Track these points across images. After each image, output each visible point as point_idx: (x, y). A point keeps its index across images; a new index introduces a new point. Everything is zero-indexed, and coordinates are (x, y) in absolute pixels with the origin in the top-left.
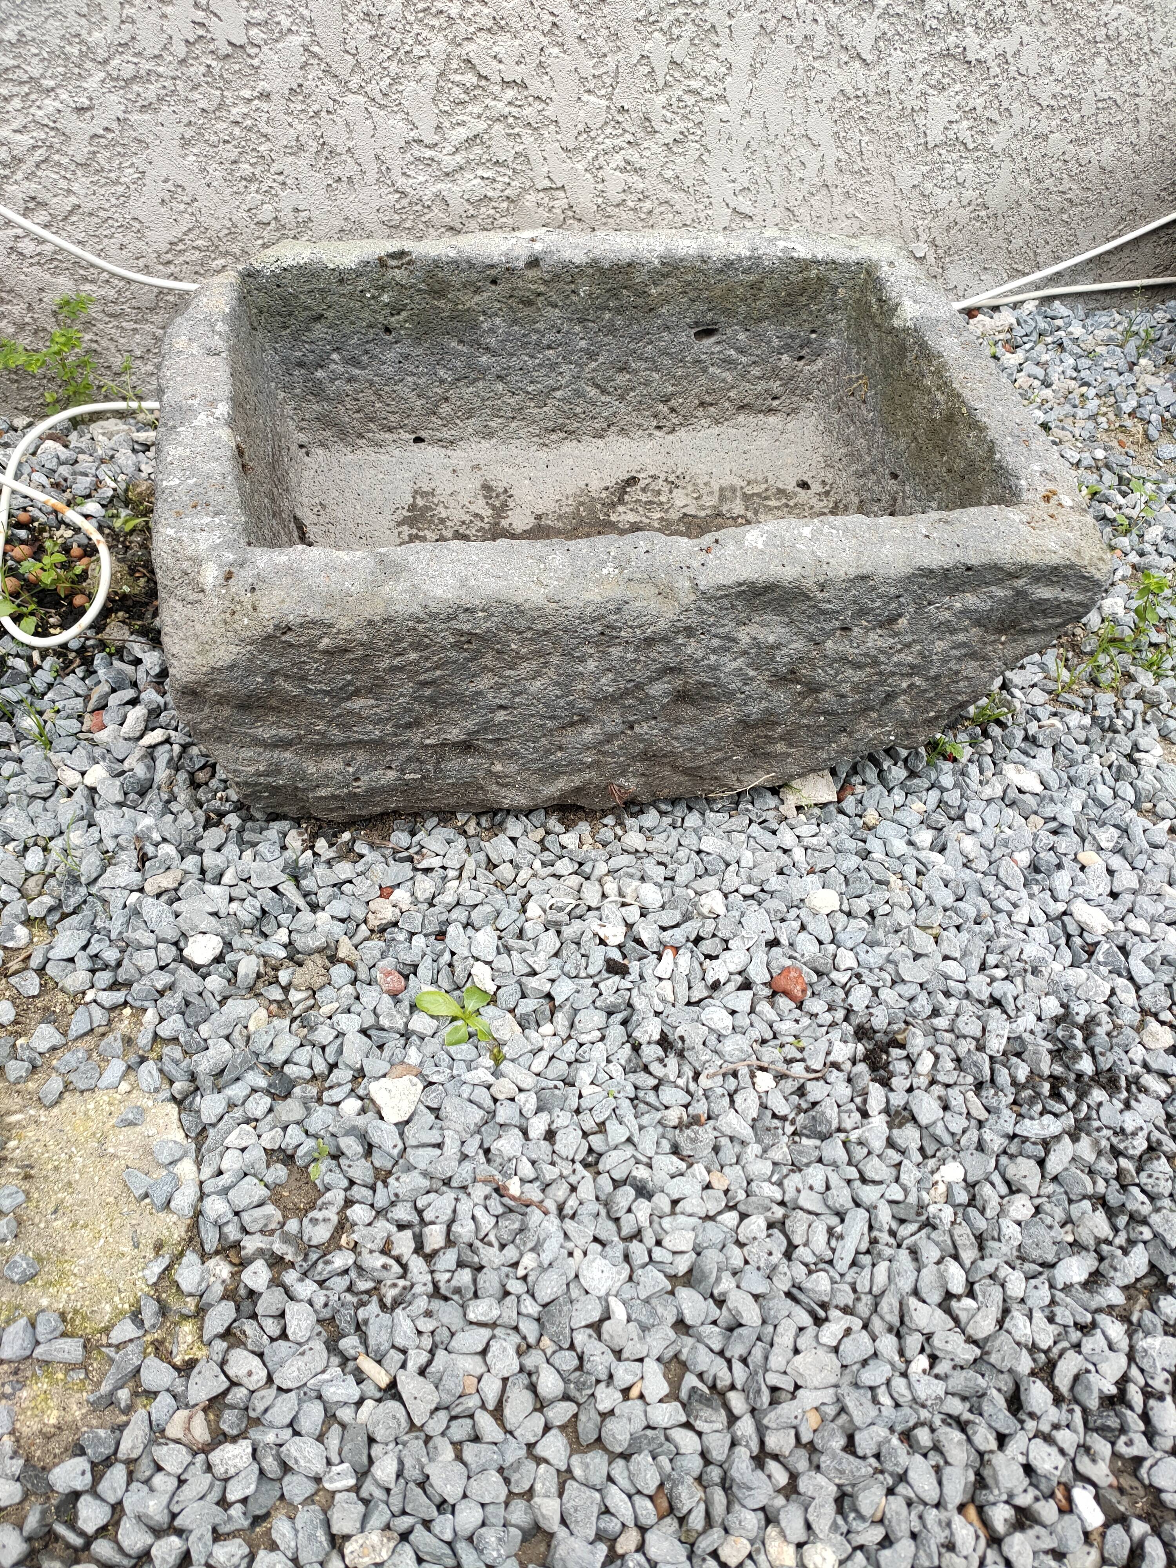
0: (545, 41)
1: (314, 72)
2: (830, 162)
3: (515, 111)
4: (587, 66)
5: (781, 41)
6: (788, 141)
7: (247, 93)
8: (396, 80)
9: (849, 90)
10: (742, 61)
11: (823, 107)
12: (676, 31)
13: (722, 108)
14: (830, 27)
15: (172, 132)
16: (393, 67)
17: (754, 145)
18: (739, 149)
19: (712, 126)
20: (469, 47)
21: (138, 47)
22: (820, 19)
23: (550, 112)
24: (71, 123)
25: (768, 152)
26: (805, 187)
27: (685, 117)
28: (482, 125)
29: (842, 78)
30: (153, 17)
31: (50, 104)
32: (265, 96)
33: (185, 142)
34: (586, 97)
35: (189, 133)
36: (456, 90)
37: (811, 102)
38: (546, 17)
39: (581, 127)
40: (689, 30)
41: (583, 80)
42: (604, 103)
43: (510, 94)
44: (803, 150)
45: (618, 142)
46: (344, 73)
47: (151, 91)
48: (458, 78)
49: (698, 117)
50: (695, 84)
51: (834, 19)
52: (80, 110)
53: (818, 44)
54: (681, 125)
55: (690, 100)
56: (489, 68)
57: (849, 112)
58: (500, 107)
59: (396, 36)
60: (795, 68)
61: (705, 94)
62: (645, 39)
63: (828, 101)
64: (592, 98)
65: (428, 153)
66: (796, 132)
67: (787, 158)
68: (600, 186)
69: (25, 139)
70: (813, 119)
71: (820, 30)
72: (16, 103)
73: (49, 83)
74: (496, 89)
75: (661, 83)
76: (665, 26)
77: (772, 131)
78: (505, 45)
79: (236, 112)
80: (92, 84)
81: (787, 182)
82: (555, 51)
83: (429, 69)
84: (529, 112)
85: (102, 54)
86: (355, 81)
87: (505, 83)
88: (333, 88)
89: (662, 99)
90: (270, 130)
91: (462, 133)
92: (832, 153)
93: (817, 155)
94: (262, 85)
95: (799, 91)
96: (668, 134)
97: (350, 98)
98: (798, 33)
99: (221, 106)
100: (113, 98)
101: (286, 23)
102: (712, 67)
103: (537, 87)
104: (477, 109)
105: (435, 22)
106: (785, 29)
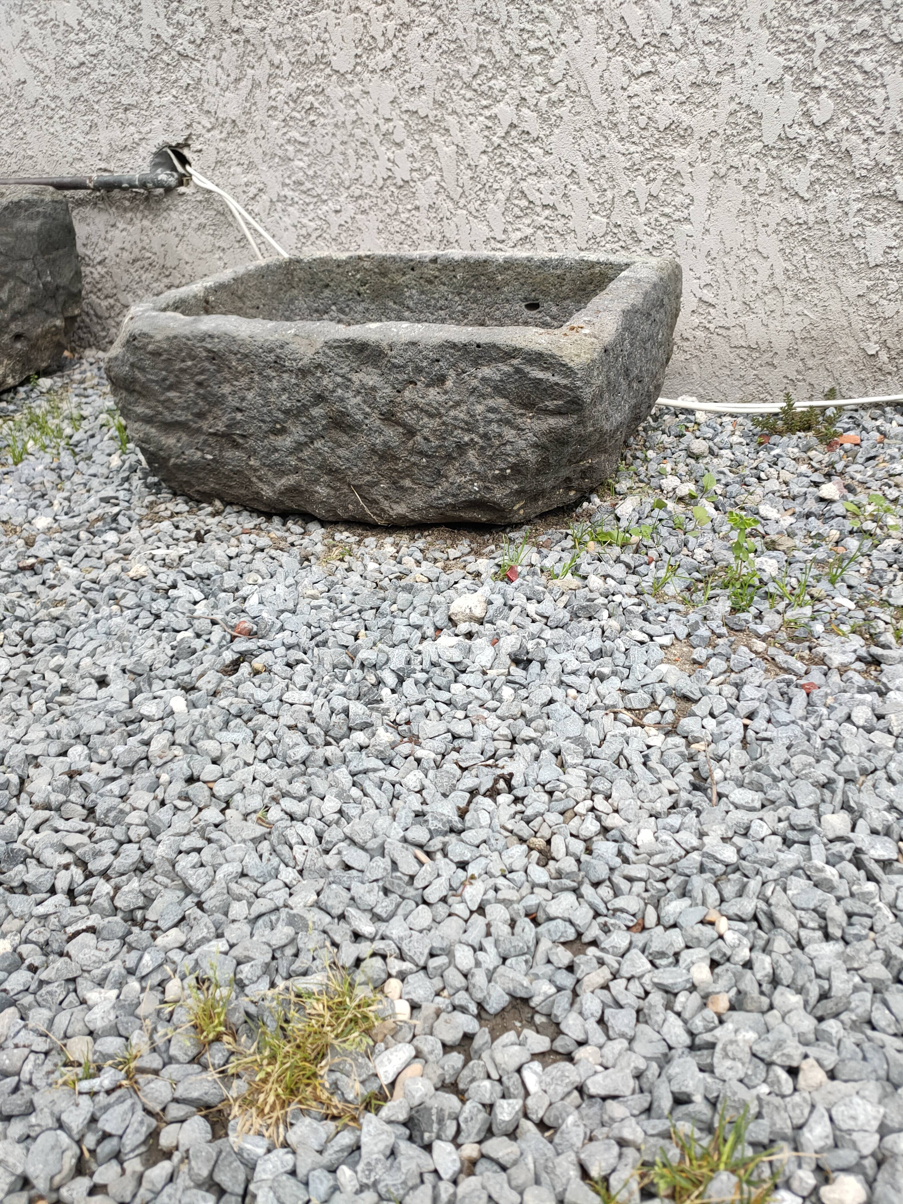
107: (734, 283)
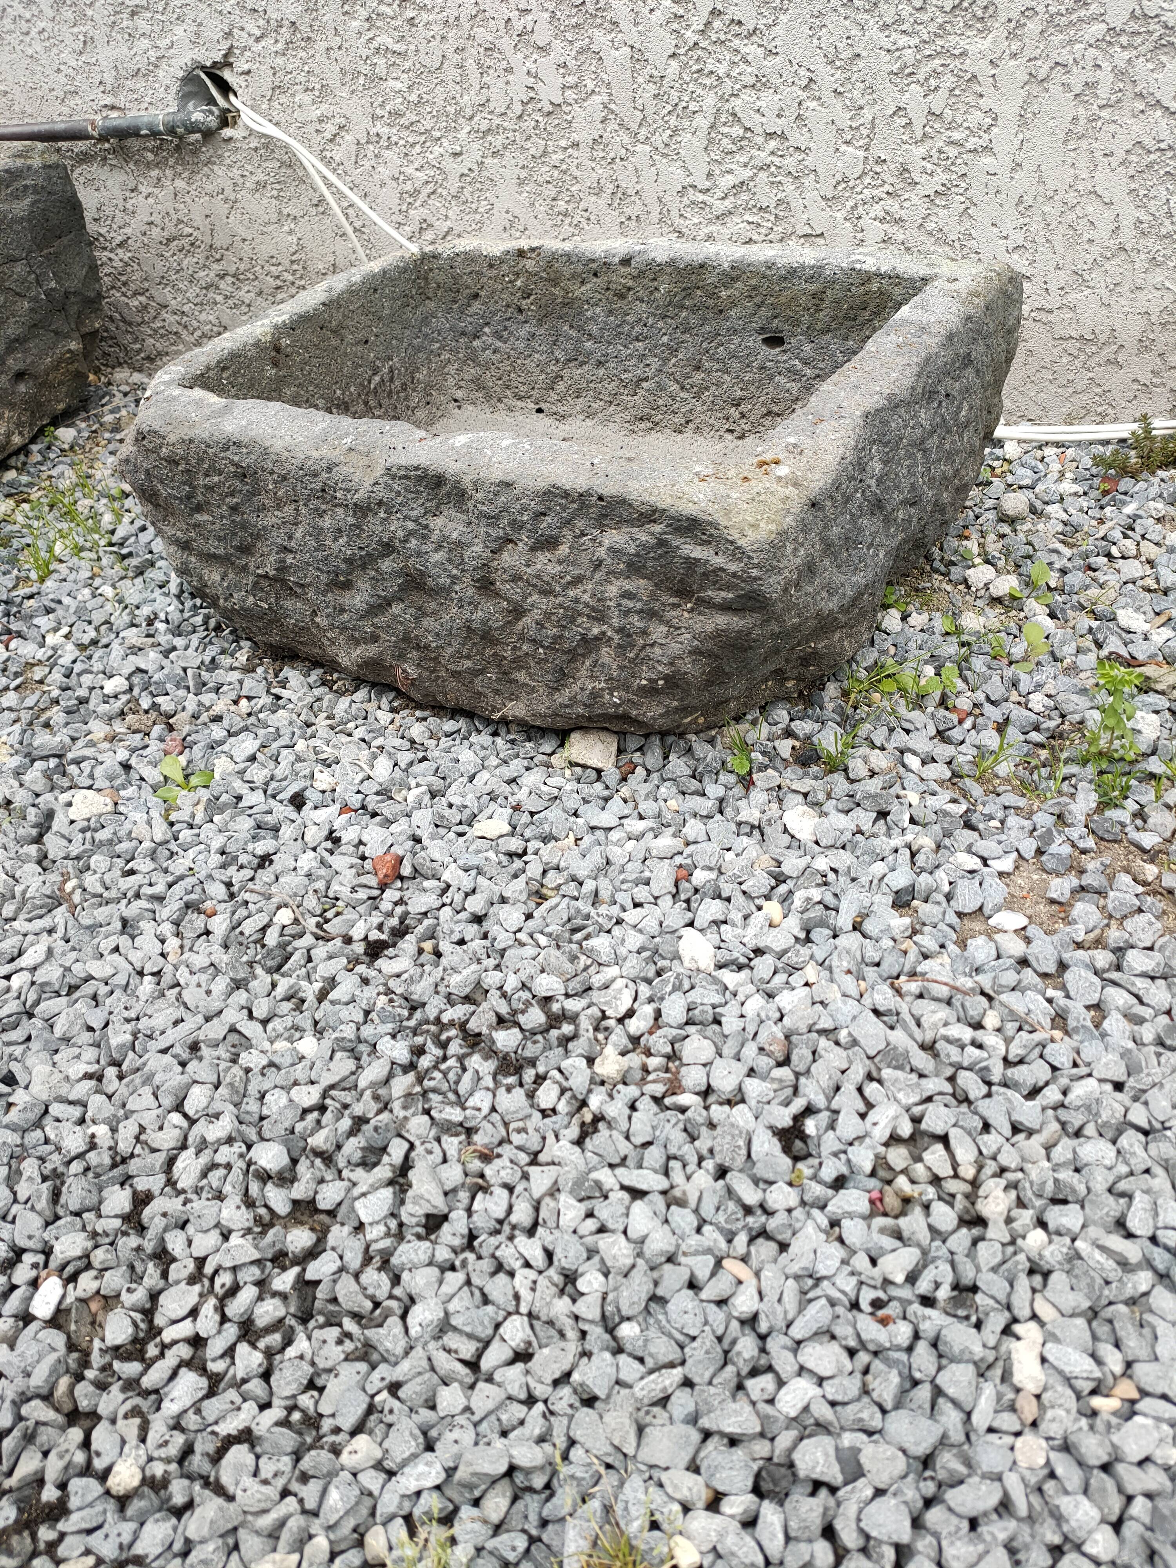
0: (803, 95)
1: (612, 126)
2: (1127, 223)
3: (777, 160)
4: (844, 119)
5: (1055, 89)
6: (1072, 198)
7: (563, 143)
8: (675, 131)
9: (1148, 142)
10: (1009, 111)
11: (1115, 161)
12: (933, 83)
13: (988, 161)
14: (1119, 74)
15: (513, 172)
16: (673, 121)
17: (1028, 200)
18: (1010, 205)
19: (977, 178)
20: (736, 102)
21: (492, 105)
22: (1104, 65)
23: (809, 162)
24: (449, 164)
25: (1046, 209)
26: (1095, 249)
27: (947, 169)
28: (748, 173)
29: (1137, 128)
30: (501, 83)
31: (437, 150)
32: (576, 145)
33: (521, 182)
34: (844, 148)
35: (524, 174)
36: (725, 141)
37: (1098, 155)
38: (803, 72)
39: (839, 177)
40: (948, 81)
41: (840, 131)
42: (861, 153)
43: (773, 144)
44: (1091, 208)
45: (879, 192)
46: (634, 126)
47: (498, 141)
48: (725, 130)
49: (963, 170)
50: (957, 135)
51: (1122, 65)
52: (456, 155)
53: (1103, 91)
54: (945, 177)
55: (952, 151)
56: (753, 120)
57: (1150, 166)
58: (763, 157)
59: (674, 94)
60: (1075, 119)
61: (969, 146)
62: (902, 91)
63: (1120, 155)
64: (850, 149)
65: (701, 197)
66: (1080, 187)
67: (1070, 217)
68: (859, 235)
69: (421, 176)
70: (1103, 174)
71: (1105, 77)
72: (418, 149)
73: (437, 134)
74: (759, 140)
75: (919, 134)
76: (921, 77)
77: (1050, 186)
78: (768, 100)
79: (555, 158)
80: (462, 135)
81: (1072, 243)
82: (814, 104)
83: (702, 122)
84: (790, 162)
85: (469, 112)
86: (643, 131)
87: (770, 135)
88: (626, 139)
89: (921, 151)
90: (578, 173)
91: (730, 180)
92: (1130, 213)
93: (1110, 214)
94: (575, 137)
95: (1084, 144)
96: (929, 185)
97: (639, 148)
98: (1077, 80)
99: (545, 153)
100: (476, 146)
101: (591, 85)
102: (975, 117)
103: (797, 138)
104: (742, 158)
105: (707, 81)
106: (1058, 75)
107: (1058, 242)
